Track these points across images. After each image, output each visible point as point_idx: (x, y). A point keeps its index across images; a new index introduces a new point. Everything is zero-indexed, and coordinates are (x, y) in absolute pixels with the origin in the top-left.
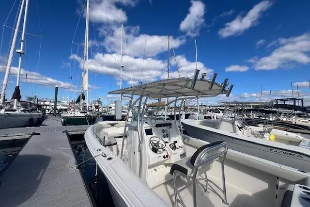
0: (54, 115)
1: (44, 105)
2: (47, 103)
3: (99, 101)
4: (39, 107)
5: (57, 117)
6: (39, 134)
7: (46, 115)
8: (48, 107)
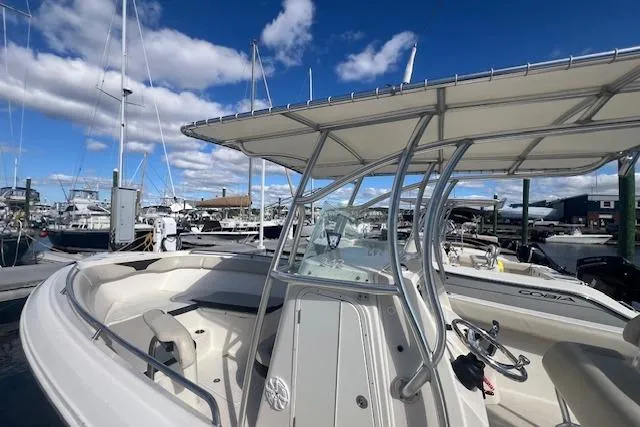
3: (28, 190)
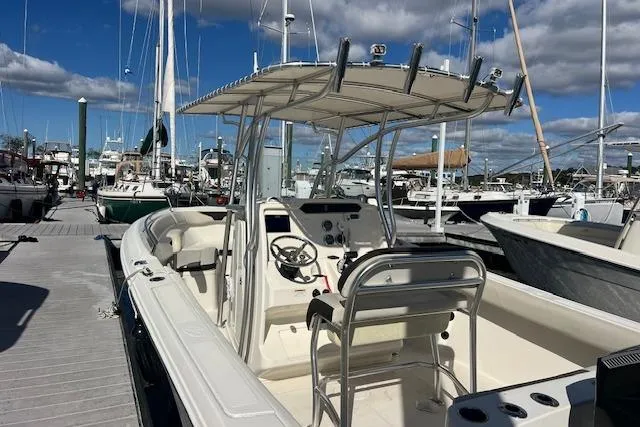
0: (81, 194)
1: (51, 163)
2: (61, 157)
3: (220, 152)
4: (39, 166)
5: (88, 201)
6: (35, 240)
7: (60, 194)
8: (63, 171)
